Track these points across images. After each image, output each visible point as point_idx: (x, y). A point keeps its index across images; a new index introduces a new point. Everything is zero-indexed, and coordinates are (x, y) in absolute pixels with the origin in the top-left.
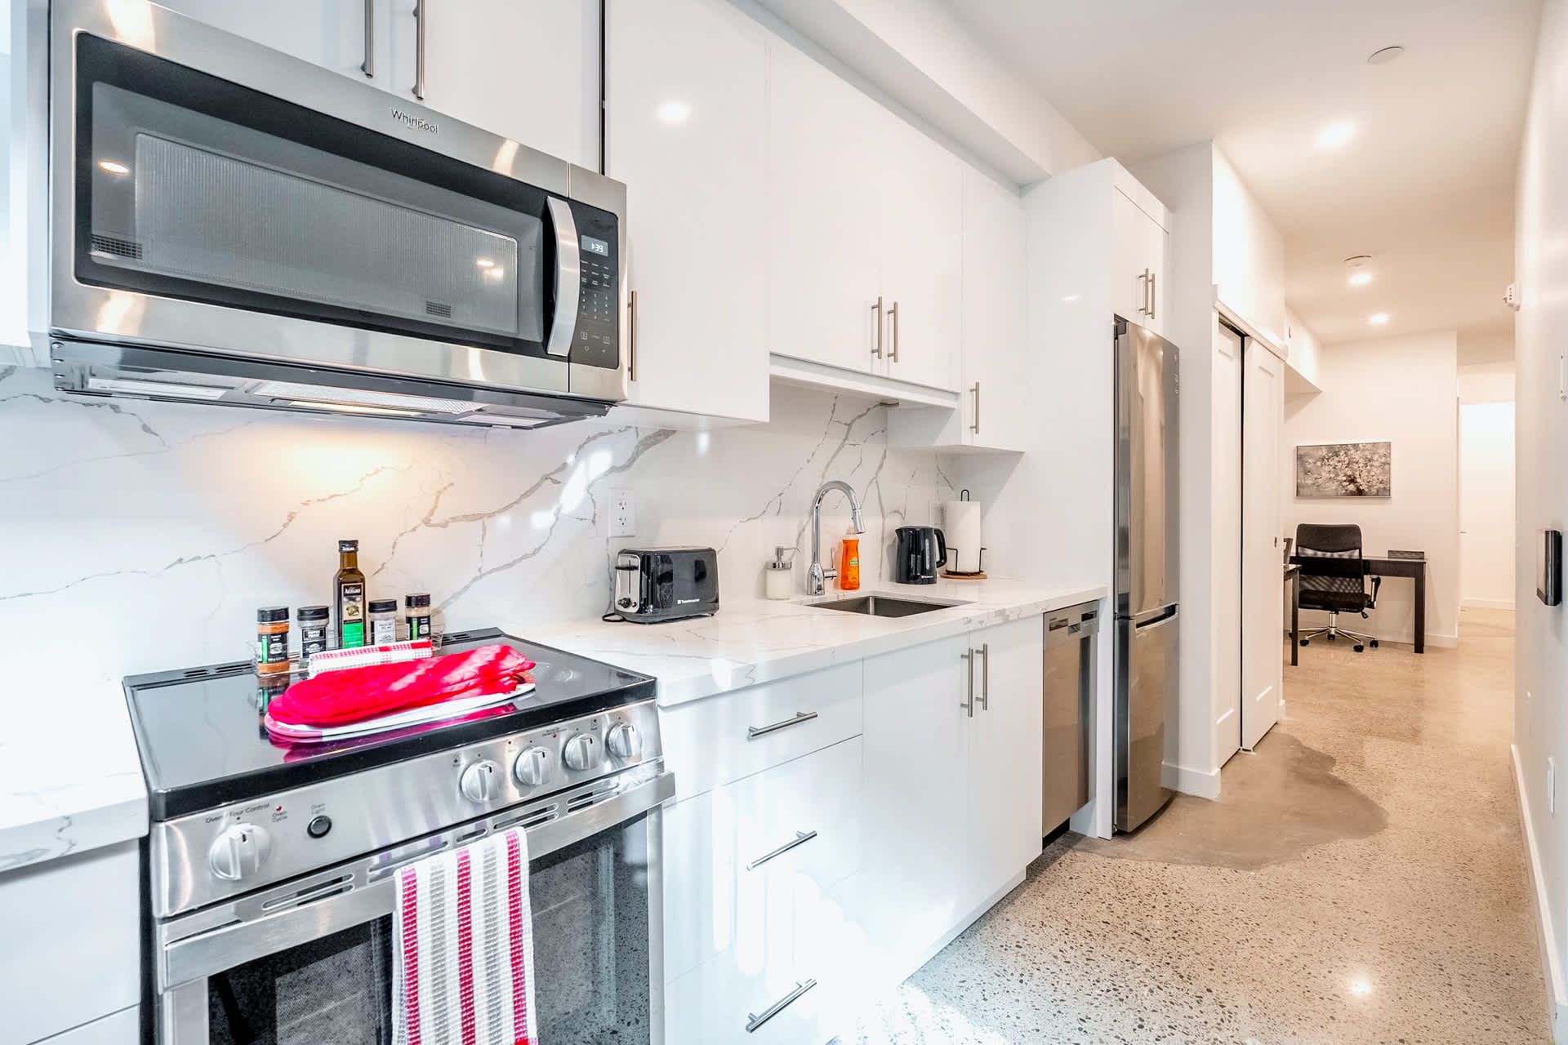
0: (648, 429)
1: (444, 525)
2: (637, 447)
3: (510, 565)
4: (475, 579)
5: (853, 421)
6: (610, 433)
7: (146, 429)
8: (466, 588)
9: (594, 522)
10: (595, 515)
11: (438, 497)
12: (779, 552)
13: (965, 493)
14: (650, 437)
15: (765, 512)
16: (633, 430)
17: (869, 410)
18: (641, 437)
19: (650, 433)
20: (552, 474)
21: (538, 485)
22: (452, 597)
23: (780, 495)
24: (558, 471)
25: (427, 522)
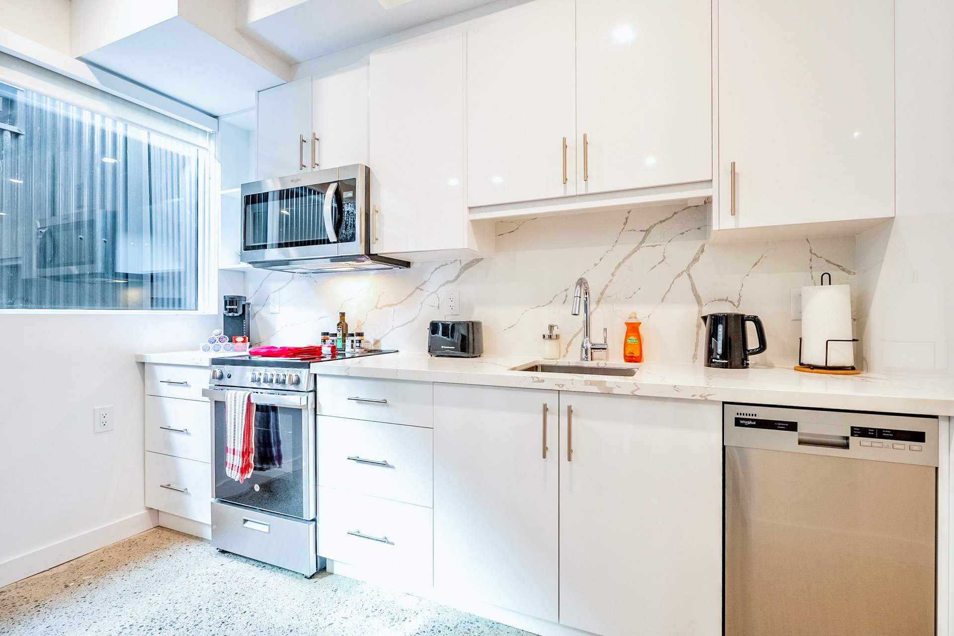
0: (466, 260)
1: (381, 308)
2: (461, 269)
3: (404, 325)
4: (391, 330)
5: (652, 227)
6: (446, 264)
7: (315, 281)
8: (388, 333)
9: (438, 307)
10: (439, 304)
11: (379, 298)
12: (551, 327)
13: (826, 277)
14: (468, 264)
15: (551, 302)
16: (459, 262)
17: (675, 213)
18: (462, 265)
19: (468, 262)
20: (420, 286)
21: (414, 291)
22: (384, 336)
23: (566, 290)
24: (423, 284)
25: (376, 307)
